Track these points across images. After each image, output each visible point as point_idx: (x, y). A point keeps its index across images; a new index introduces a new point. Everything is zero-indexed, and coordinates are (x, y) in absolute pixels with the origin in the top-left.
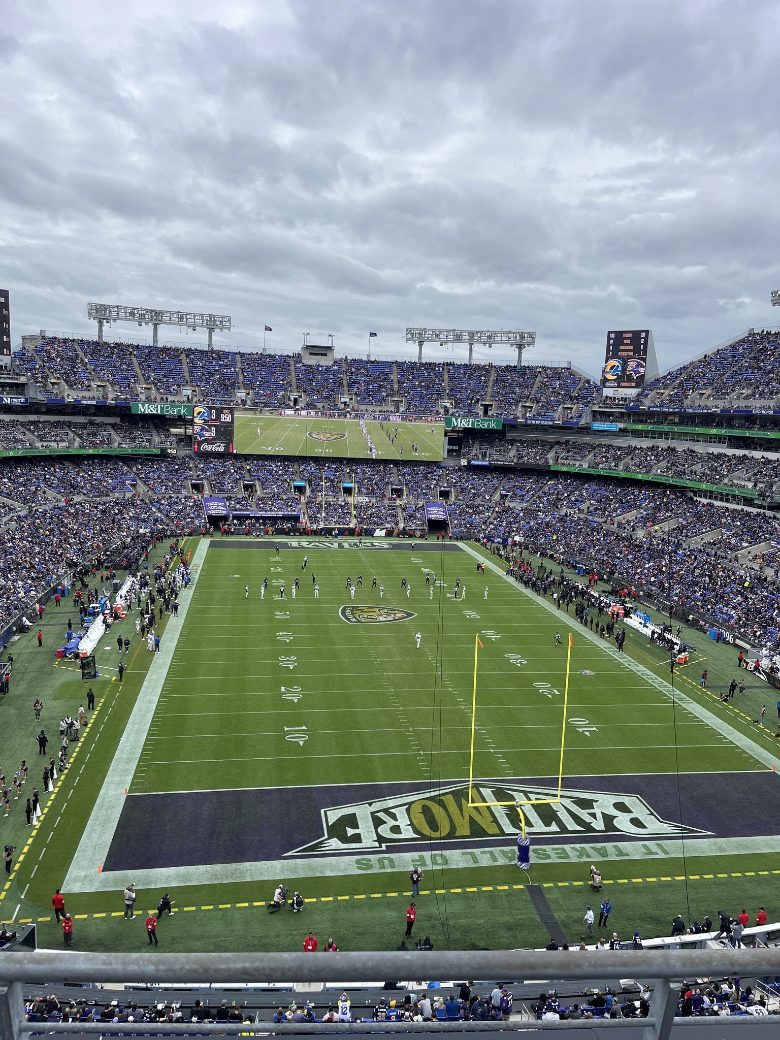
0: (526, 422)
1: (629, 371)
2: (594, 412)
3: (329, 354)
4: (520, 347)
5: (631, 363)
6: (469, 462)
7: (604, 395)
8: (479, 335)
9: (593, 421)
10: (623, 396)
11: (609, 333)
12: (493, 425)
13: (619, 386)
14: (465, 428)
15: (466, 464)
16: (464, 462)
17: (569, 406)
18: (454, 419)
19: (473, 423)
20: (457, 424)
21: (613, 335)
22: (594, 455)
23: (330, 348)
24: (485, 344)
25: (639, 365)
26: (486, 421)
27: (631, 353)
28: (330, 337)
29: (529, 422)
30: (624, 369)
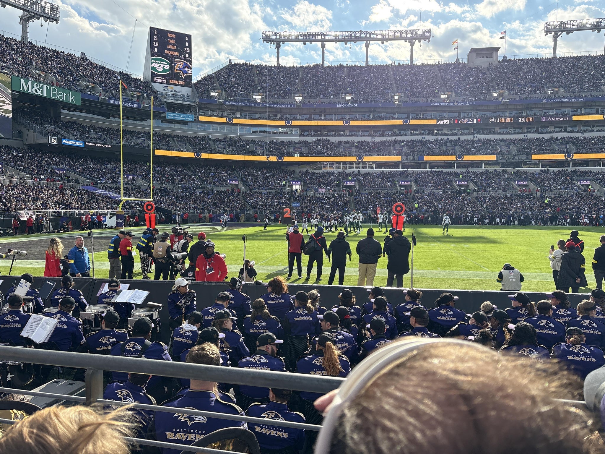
1: (177, 70)
5: (178, 63)
10: (173, 92)
11: (152, 29)
13: (168, 83)
18: (22, 81)
25: (186, 66)
27: (177, 54)
30: (172, 68)
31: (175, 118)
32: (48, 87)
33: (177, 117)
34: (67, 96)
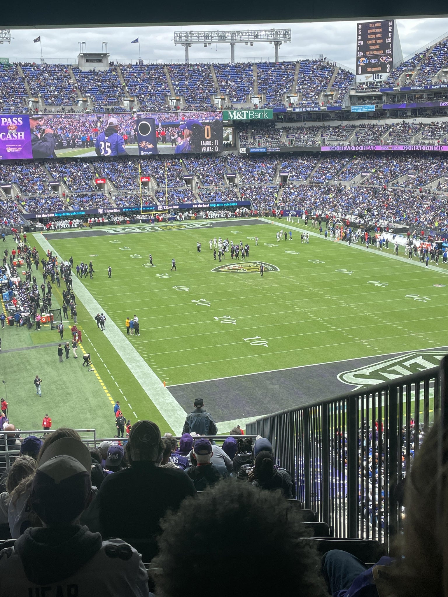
0: (294, 110)
2: (351, 97)
3: (104, 61)
4: (277, 44)
6: (248, 150)
7: (358, 81)
8: (241, 34)
9: (352, 104)
12: (265, 116)
15: (245, 152)
16: (243, 151)
17: (329, 93)
18: (230, 113)
20: (233, 117)
21: (360, 27)
22: (356, 134)
23: (105, 55)
24: (247, 43)
26: (259, 112)
28: (104, 45)
29: (297, 110)
31: (358, 110)
32: (247, 112)
33: (360, 109)
34: (261, 115)
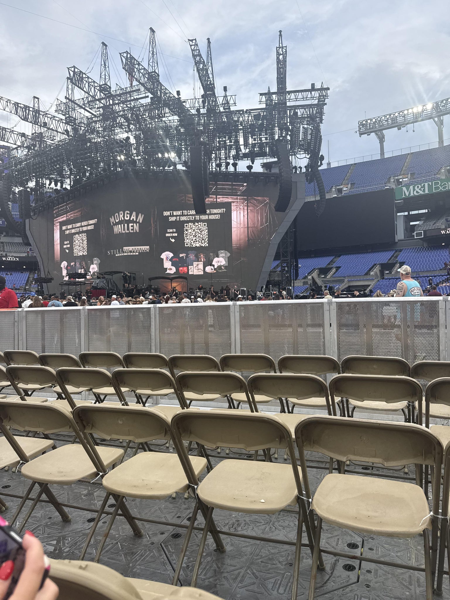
14: (421, 196)
19: (430, 187)
